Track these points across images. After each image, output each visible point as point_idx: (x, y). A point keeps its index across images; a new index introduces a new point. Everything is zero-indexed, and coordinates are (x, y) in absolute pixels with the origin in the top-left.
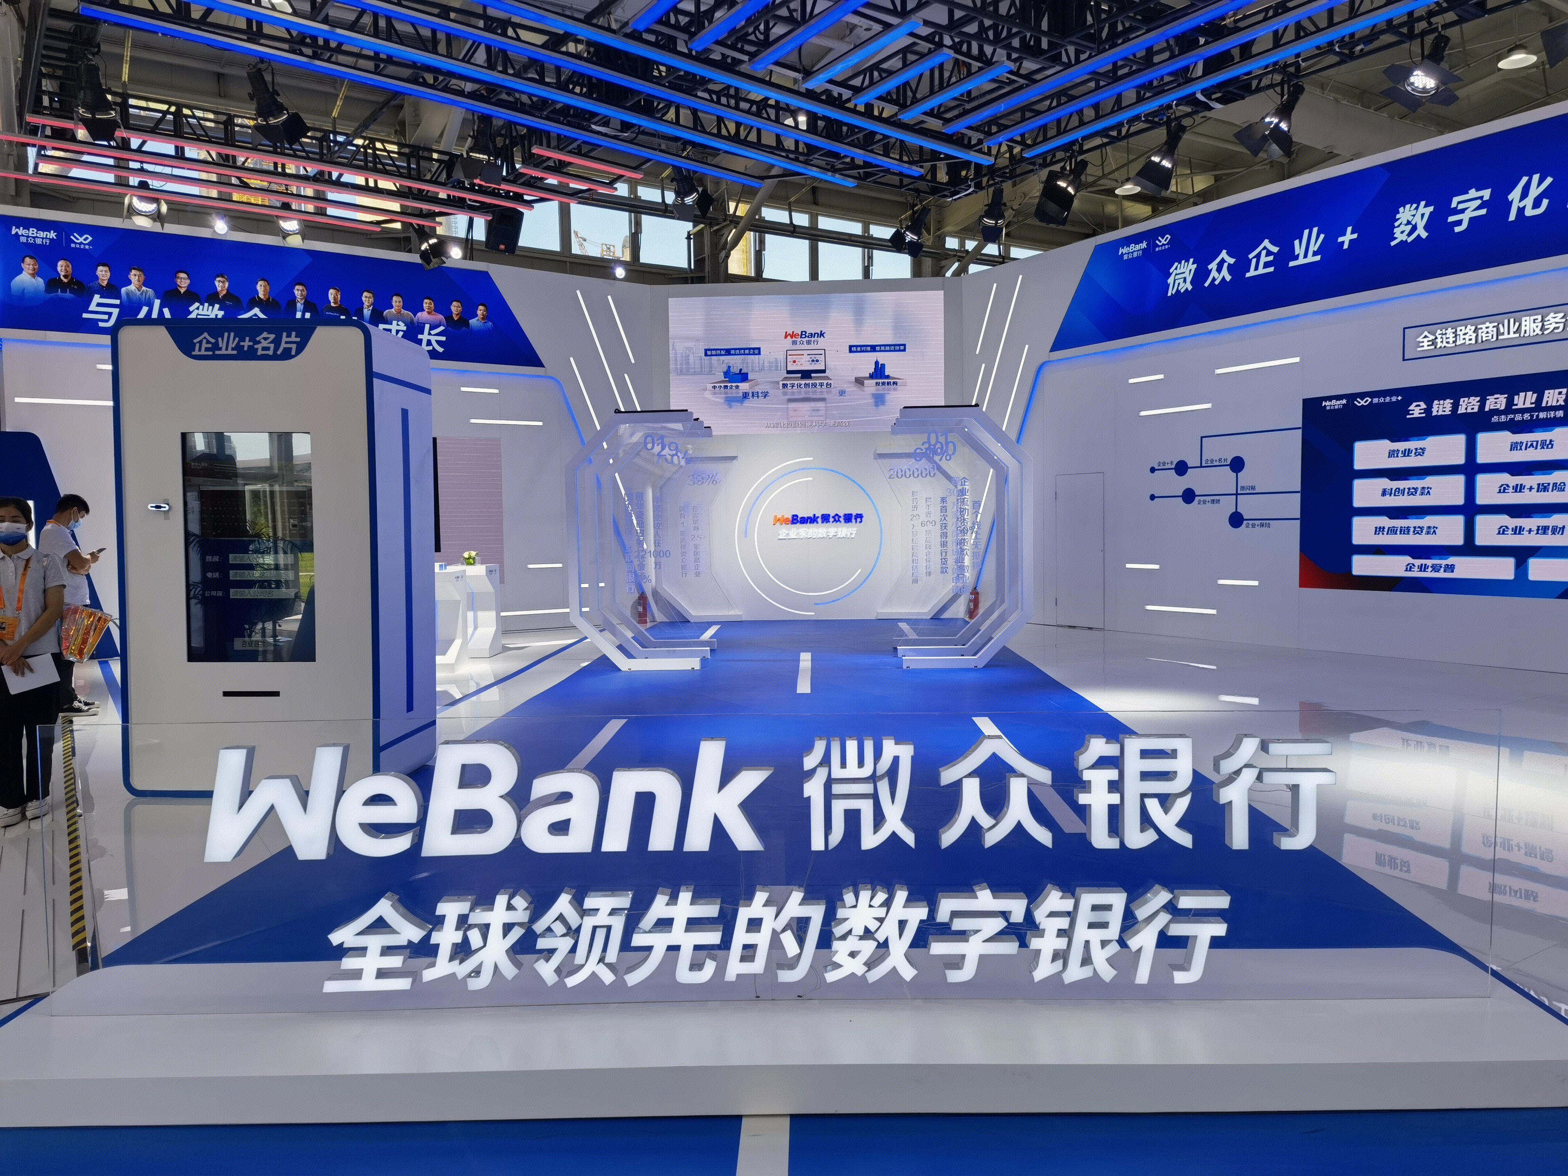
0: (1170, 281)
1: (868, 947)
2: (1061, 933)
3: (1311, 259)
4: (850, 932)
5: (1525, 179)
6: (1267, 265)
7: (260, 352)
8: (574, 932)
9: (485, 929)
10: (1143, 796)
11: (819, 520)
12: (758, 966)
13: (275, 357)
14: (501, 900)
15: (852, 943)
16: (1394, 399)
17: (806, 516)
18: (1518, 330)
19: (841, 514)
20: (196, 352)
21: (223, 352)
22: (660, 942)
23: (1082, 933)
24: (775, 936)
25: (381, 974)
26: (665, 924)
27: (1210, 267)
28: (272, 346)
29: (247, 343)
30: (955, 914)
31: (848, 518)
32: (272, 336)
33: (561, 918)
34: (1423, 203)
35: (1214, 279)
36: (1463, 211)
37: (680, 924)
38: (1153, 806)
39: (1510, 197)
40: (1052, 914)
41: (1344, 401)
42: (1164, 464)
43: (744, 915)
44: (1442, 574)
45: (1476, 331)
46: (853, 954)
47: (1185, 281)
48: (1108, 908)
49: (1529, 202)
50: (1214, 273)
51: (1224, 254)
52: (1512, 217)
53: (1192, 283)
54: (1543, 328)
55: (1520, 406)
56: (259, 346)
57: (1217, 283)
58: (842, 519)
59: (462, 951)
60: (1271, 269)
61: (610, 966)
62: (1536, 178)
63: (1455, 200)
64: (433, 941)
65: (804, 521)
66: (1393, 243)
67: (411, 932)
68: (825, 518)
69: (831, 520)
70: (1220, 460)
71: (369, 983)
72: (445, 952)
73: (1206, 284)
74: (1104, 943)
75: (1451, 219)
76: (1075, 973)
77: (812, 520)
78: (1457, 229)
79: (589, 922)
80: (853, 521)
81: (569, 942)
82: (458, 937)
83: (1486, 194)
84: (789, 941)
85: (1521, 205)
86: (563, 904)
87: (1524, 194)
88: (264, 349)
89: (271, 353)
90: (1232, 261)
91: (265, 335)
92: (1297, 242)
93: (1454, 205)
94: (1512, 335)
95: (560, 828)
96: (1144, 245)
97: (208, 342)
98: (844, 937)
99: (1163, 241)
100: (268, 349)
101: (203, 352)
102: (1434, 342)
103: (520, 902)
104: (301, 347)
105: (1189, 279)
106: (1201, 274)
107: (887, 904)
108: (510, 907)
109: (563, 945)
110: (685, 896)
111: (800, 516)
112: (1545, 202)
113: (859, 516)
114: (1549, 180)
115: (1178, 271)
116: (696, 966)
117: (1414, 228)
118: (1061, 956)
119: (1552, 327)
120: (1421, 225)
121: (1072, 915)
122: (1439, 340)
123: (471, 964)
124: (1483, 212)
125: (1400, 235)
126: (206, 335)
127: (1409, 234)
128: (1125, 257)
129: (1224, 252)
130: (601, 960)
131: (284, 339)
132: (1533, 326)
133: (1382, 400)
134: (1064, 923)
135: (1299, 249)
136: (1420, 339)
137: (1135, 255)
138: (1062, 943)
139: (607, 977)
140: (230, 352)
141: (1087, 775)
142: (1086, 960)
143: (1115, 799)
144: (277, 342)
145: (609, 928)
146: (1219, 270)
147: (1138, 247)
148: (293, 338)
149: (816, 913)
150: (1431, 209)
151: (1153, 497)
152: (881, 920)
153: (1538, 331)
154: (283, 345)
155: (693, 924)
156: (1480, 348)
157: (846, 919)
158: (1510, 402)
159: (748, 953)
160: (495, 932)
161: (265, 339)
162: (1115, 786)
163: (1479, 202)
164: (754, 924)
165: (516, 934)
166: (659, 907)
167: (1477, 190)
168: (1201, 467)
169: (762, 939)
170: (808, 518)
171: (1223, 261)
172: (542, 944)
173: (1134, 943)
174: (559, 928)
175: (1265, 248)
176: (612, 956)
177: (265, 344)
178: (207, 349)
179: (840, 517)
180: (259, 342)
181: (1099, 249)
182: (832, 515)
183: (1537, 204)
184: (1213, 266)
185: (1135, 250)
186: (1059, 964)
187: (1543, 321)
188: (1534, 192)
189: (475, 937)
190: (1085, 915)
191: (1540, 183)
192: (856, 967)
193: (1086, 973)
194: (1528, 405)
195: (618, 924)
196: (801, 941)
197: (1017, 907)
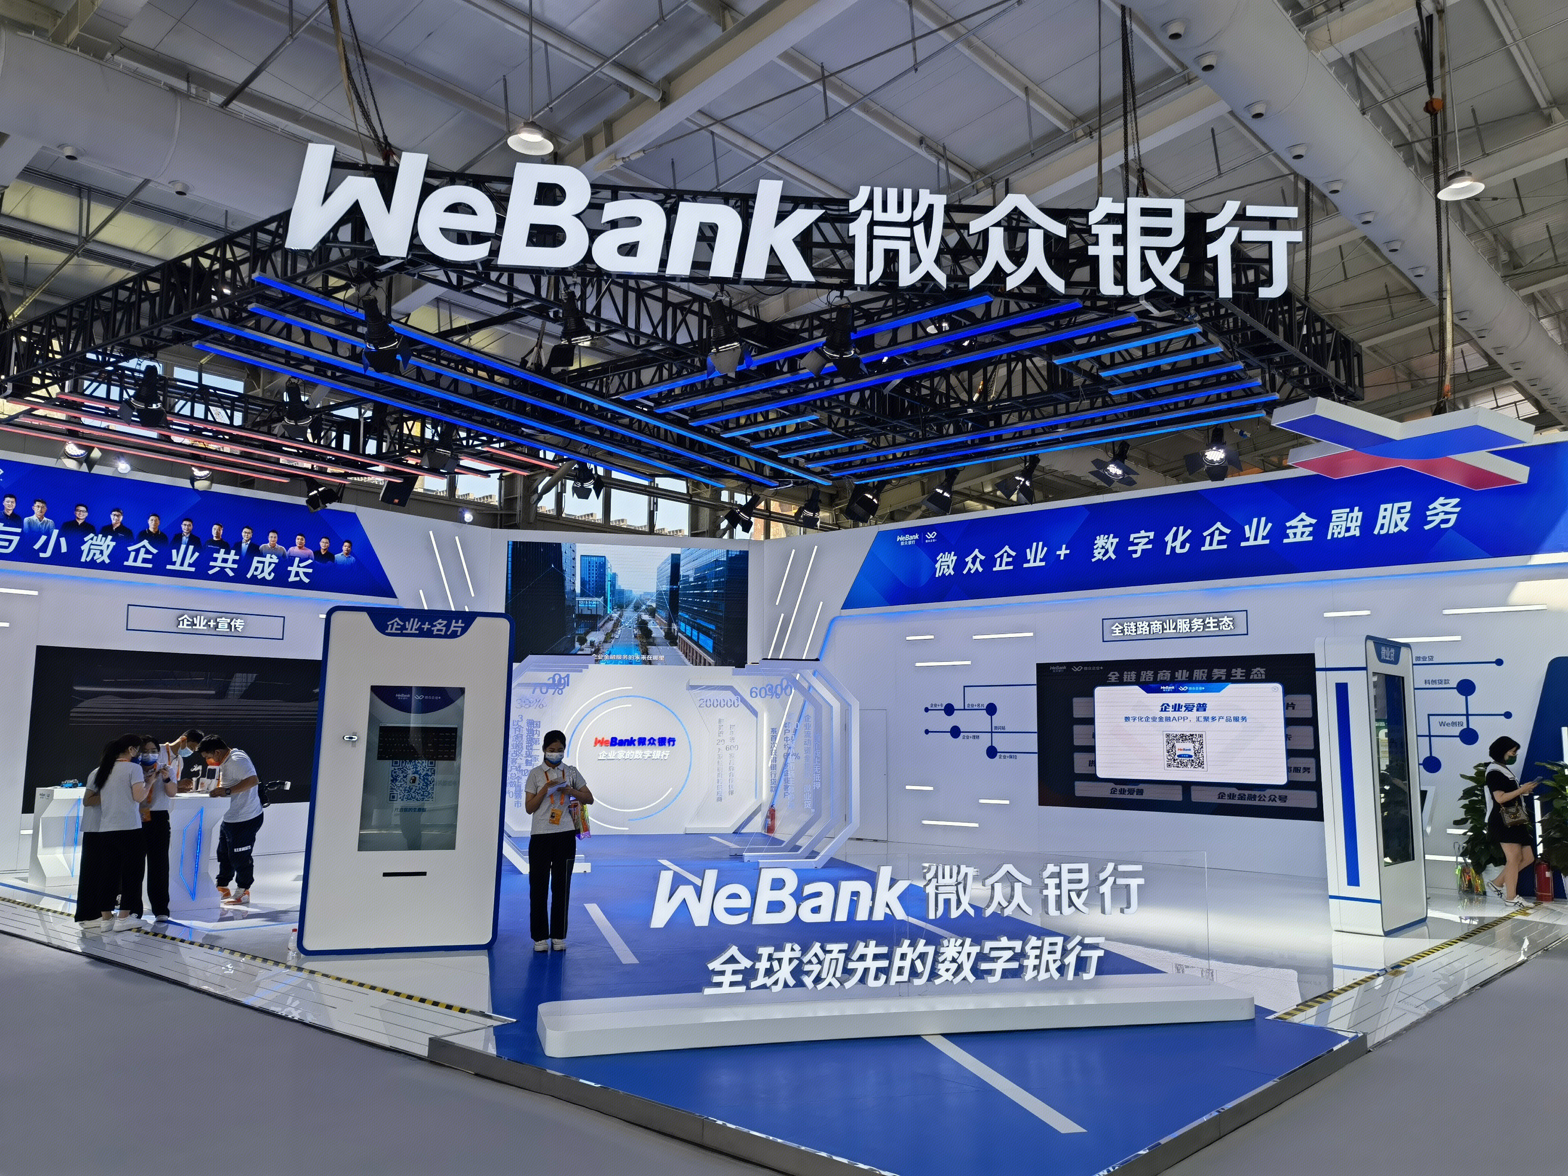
0: (938, 565)
1: (954, 967)
2: (1037, 957)
3: (1038, 564)
4: (945, 960)
5: (1175, 529)
6: (1008, 564)
7: (435, 633)
8: (820, 962)
9: (780, 961)
10: (1069, 891)
11: (636, 743)
12: (905, 977)
13: (446, 636)
14: (788, 946)
15: (947, 965)
16: (1098, 668)
17: (624, 738)
18: (1175, 628)
19: (656, 738)
20: (389, 631)
21: (409, 631)
22: (860, 966)
23: (1046, 957)
24: (913, 961)
25: (732, 984)
26: (862, 958)
27: (967, 560)
28: (444, 629)
29: (426, 626)
30: (992, 949)
31: (662, 741)
32: (445, 622)
33: (816, 955)
34: (1112, 535)
35: (970, 569)
36: (1137, 544)
37: (870, 957)
38: (1073, 895)
39: (1166, 539)
40: (1033, 948)
41: (1065, 668)
42: (936, 705)
43: (899, 951)
44: (1135, 796)
45: (1149, 626)
46: (947, 970)
47: (948, 567)
48: (1056, 944)
49: (1178, 544)
50: (970, 565)
51: (976, 552)
52: (1168, 552)
53: (953, 569)
54: (1190, 628)
55: (1180, 679)
56: (435, 629)
57: (972, 572)
58: (656, 742)
59: (769, 972)
60: (1011, 567)
61: (837, 979)
62: (1181, 528)
63: (1132, 536)
64: (756, 967)
65: (622, 743)
66: (1093, 560)
67: (745, 963)
68: (642, 741)
69: (647, 742)
70: (979, 705)
71: (726, 989)
72: (762, 972)
73: (965, 572)
74: (1055, 961)
75: (1130, 548)
76: (1043, 976)
77: (630, 742)
78: (1134, 556)
79: (829, 956)
80: (667, 744)
81: (819, 967)
82: (768, 965)
83: (1151, 535)
84: (918, 963)
85: (1173, 545)
86: (816, 948)
87: (1175, 538)
88: (438, 630)
89: (443, 633)
90: (983, 558)
91: (440, 621)
92: (1028, 551)
93: (1131, 539)
94: (1172, 631)
95: (816, 910)
96: (916, 537)
97: (398, 624)
98: (943, 962)
99: (931, 536)
100: (441, 630)
101: (394, 631)
102: (1122, 631)
103: (797, 947)
104: (464, 630)
105: (951, 567)
106: (960, 564)
107: (962, 945)
108: (793, 950)
109: (816, 968)
110: (873, 943)
111: (619, 738)
112: (1188, 545)
113: (672, 741)
114: (1189, 532)
115: (943, 560)
116: (876, 978)
117: (1107, 552)
118: (1036, 968)
119: (1196, 627)
120: (1111, 550)
121: (1041, 948)
122: (1126, 630)
123: (773, 979)
124: (1150, 546)
125: (1098, 555)
126: (397, 619)
127: (1104, 555)
128: (902, 544)
129: (977, 550)
130: (834, 975)
131: (453, 624)
132: (1185, 626)
133: (1090, 668)
134: (1037, 952)
135: (1030, 556)
136: (1113, 628)
137: (910, 543)
138: (1037, 962)
139: (836, 984)
140: (413, 631)
141: (1047, 881)
142: (1047, 970)
143: (1058, 892)
144: (448, 626)
145: (837, 960)
146: (974, 563)
147: (912, 537)
148: (460, 624)
149: (931, 950)
150: (1117, 540)
151: (927, 732)
152: (959, 953)
153: (1187, 629)
154: (452, 628)
155: (876, 957)
156: (1152, 638)
157: (943, 953)
158: (1173, 676)
159: (900, 971)
160: (785, 962)
161: (440, 624)
162: (1059, 886)
163: (1147, 540)
164: (903, 957)
165: (795, 963)
166: (860, 949)
167: (1146, 531)
168: (964, 709)
169: (907, 964)
170: (626, 740)
171: (976, 557)
172: (807, 968)
173: (1066, 961)
174: (815, 960)
175: (1006, 552)
176: (839, 974)
177: (439, 627)
178: (397, 629)
179: (654, 740)
180: (435, 626)
181: (881, 534)
182: (648, 738)
183: (1183, 546)
184: (969, 559)
185: (910, 539)
186: (1036, 971)
187: (1190, 623)
188: (1181, 538)
189: (776, 964)
190: (1047, 948)
191: (1184, 532)
192: (948, 976)
193: (1047, 975)
194: (1184, 679)
195: (842, 957)
196: (924, 964)
197: (1018, 945)
